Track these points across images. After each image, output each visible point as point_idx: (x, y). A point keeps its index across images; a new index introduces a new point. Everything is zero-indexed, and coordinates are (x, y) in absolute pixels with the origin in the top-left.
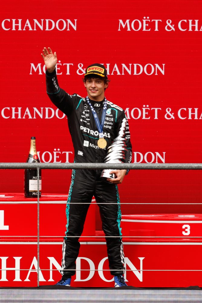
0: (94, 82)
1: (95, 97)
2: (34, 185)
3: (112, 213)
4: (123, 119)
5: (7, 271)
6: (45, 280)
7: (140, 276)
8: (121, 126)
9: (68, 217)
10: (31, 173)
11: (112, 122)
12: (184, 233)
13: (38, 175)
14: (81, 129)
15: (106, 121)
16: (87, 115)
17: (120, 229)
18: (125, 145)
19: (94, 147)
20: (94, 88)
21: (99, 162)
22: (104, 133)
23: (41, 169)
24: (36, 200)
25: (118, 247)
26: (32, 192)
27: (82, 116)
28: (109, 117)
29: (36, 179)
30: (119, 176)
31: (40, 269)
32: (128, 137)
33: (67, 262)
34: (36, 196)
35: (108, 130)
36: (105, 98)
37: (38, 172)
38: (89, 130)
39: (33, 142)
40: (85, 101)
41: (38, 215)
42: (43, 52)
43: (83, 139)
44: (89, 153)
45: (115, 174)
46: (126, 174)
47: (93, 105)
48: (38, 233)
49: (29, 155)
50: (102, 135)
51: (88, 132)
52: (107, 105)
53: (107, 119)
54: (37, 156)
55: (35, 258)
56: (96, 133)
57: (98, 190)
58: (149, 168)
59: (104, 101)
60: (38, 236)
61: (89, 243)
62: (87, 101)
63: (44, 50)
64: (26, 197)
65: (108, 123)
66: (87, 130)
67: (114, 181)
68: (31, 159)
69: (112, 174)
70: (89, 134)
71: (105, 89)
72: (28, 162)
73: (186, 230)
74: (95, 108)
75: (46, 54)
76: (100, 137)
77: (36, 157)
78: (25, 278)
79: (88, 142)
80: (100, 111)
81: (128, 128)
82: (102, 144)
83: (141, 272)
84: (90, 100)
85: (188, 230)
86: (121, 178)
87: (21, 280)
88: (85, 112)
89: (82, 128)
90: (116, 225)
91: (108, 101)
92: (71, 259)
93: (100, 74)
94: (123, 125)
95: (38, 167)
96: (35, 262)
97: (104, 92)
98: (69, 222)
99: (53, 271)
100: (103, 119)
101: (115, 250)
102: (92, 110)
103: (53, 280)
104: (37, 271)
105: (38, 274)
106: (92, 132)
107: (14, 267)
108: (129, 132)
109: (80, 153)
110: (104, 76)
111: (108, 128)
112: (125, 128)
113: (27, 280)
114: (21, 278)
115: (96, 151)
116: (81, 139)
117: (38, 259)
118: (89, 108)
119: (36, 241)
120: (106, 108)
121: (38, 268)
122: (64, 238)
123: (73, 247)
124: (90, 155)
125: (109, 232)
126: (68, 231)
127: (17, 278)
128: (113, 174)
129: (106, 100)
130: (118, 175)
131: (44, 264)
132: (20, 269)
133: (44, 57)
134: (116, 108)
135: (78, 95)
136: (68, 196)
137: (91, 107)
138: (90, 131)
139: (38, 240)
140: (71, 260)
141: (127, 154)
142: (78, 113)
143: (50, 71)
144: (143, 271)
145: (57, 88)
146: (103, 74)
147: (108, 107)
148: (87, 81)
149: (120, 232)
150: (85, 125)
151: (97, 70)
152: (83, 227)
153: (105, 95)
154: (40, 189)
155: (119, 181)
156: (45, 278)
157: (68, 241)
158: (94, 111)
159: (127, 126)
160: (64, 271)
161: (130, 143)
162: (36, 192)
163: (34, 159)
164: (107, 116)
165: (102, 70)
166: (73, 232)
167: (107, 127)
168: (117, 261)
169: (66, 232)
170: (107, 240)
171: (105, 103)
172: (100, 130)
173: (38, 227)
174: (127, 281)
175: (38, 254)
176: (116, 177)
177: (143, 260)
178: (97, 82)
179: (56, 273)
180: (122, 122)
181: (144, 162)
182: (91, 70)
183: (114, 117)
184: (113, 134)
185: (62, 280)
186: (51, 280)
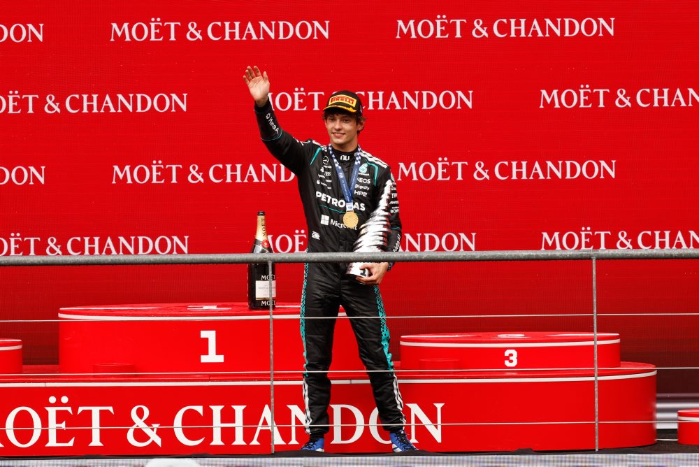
0: (338, 121)
1: (340, 145)
2: (264, 289)
3: (372, 331)
4: (387, 181)
5: (223, 429)
6: (283, 443)
7: (437, 434)
8: (382, 193)
9: (304, 339)
10: (259, 269)
11: (368, 186)
12: (507, 363)
13: (270, 272)
14: (317, 196)
15: (358, 183)
16: (328, 174)
17: (389, 356)
18: (389, 224)
19: (337, 225)
20: (339, 130)
21: (345, 251)
22: (354, 204)
23: (275, 263)
24: (268, 314)
25: (389, 385)
26: (260, 301)
27: (320, 176)
28: (363, 177)
29: (267, 280)
30: (376, 273)
31: (275, 424)
32: (395, 210)
33: (313, 414)
34: (267, 308)
35: (361, 198)
36: (358, 147)
37: (270, 267)
38: (329, 197)
39: (261, 219)
40: (326, 151)
41: (272, 338)
42: (246, 74)
43: (319, 213)
44: (328, 235)
45: (369, 269)
46: (388, 270)
47: (338, 158)
48: (272, 367)
49: (255, 242)
50: (350, 206)
51: (328, 202)
52: (362, 157)
53: (361, 180)
54: (268, 242)
55: (267, 406)
56: (342, 204)
57: (345, 294)
58: (449, 258)
59: (356, 150)
60: (272, 372)
61: (354, 382)
62: (328, 151)
63: (247, 71)
64: (251, 309)
65: (361, 187)
66: (327, 199)
67: (367, 281)
68: (259, 248)
69: (364, 270)
70: (329, 205)
71: (358, 132)
72: (253, 252)
73: (511, 358)
74: (341, 162)
75: (251, 77)
76: (348, 209)
77: (266, 244)
78: (252, 439)
79: (327, 218)
80: (349, 167)
81: (395, 195)
82: (350, 221)
83: (439, 427)
84: (333, 150)
85: (514, 358)
86: (379, 276)
87: (244, 443)
88: (325, 169)
89: (319, 194)
90: (380, 349)
91: (364, 152)
92: (321, 407)
93: (348, 108)
94: (387, 190)
95: (270, 259)
96: (267, 413)
97: (356, 135)
98: (307, 347)
99: (297, 428)
100: (354, 180)
101: (385, 390)
102: (337, 165)
103: (297, 443)
104: (270, 428)
105: (273, 432)
106: (335, 202)
107: (234, 422)
108: (397, 202)
109: (316, 236)
110: (355, 111)
111: (362, 196)
112: (390, 195)
113: (255, 442)
114: (244, 440)
115: (341, 232)
116: (317, 212)
117: (273, 408)
118: (331, 163)
119: (269, 380)
120: (359, 162)
121: (272, 423)
122: (304, 375)
123: (319, 387)
124: (331, 239)
125: (371, 361)
126: (307, 362)
127: (239, 440)
128: (366, 270)
129: (359, 149)
130: (374, 271)
131: (282, 417)
132: (244, 424)
133: (248, 82)
134: (376, 162)
135: (314, 142)
136: (301, 306)
137: (335, 160)
138: (331, 200)
139: (272, 378)
140: (319, 409)
141: (392, 237)
142: (314, 170)
143: (261, 105)
144: (442, 426)
145: (277, 130)
146: (354, 108)
147: (363, 160)
148: (328, 118)
149: (389, 361)
150: (323, 190)
151: (344, 102)
152: (331, 354)
153: (359, 142)
154: (274, 295)
155: (375, 281)
156: (283, 439)
157: (311, 379)
158: (340, 168)
159: (392, 192)
160: (310, 428)
161: (399, 219)
162: (267, 301)
163: (263, 246)
164: (360, 176)
165: (353, 101)
166: (315, 363)
167: (359, 193)
168: (390, 407)
169: (305, 365)
170: (371, 376)
171: (358, 154)
172: (348, 197)
173: (272, 357)
174: (416, 441)
175: (272, 400)
176: (370, 274)
177: (442, 408)
178: (342, 120)
179: (300, 430)
180: (385, 186)
181: (440, 249)
182: (335, 102)
183: (372, 177)
184: (369, 203)
185: (310, 442)
186: (294, 442)
